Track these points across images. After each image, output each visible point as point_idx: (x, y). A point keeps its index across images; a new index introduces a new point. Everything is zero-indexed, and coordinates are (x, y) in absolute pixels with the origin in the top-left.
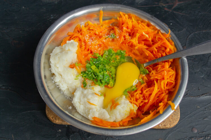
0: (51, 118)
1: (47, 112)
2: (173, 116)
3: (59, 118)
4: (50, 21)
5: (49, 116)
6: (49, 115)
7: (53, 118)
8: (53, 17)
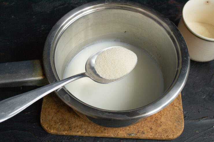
0: (45, 128)
1: (41, 121)
2: (177, 126)
3: (54, 128)
4: (41, 31)
5: (43, 126)
6: (43, 124)
7: (47, 127)
8: (43, 28)
